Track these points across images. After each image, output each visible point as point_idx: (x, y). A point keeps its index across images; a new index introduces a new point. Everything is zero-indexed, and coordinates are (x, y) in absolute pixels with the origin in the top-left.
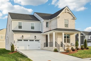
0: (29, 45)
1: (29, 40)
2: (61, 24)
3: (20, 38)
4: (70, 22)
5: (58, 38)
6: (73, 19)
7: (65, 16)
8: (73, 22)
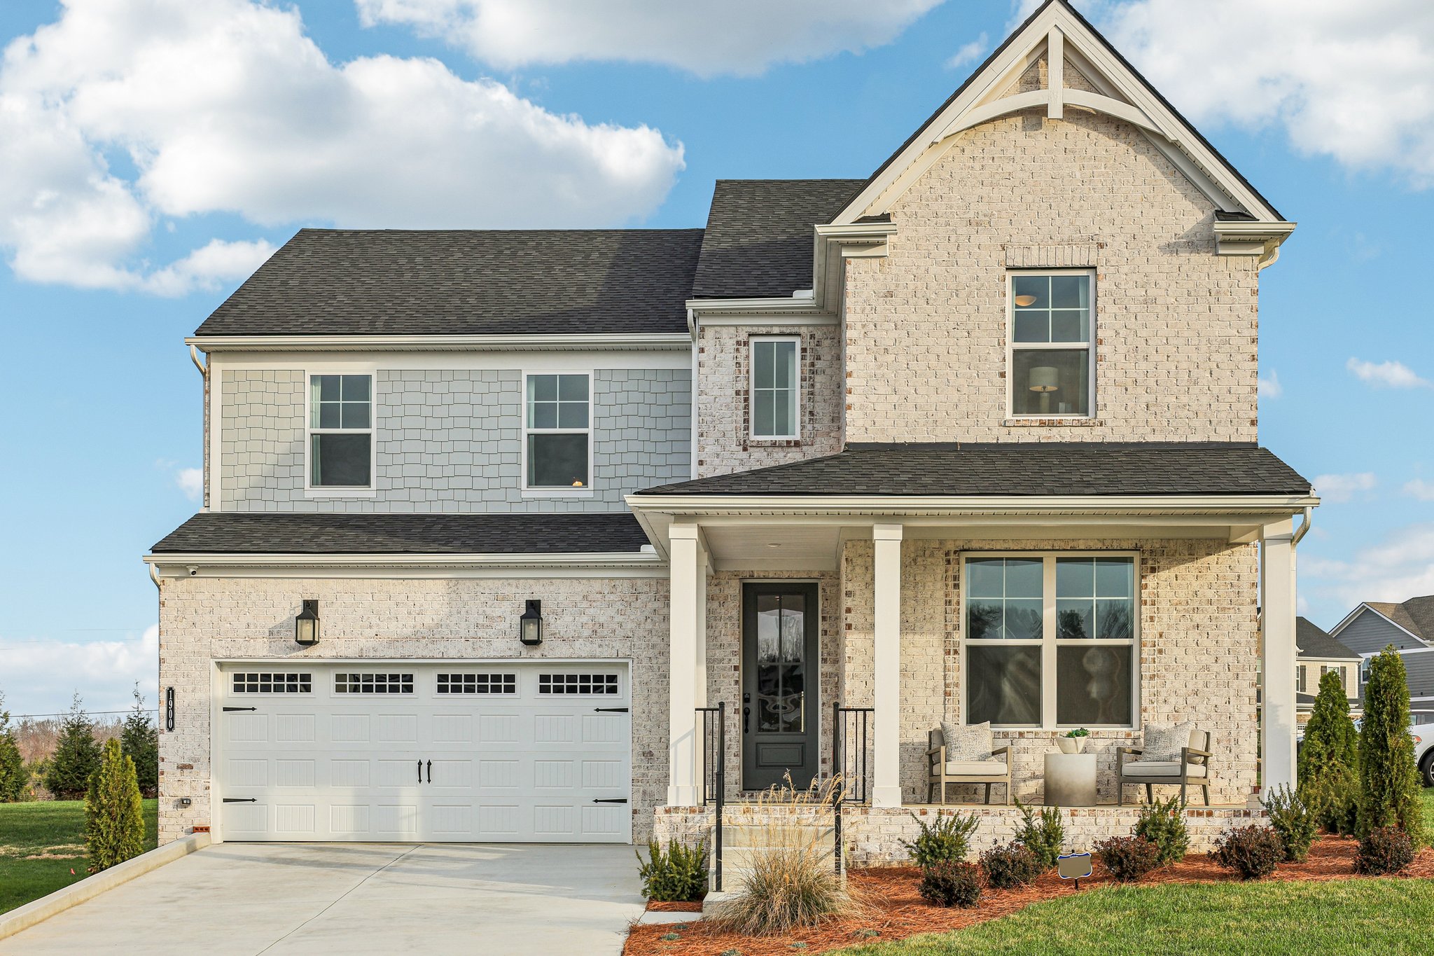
0: (424, 770)
1: (425, 683)
2: (933, 363)
3: (267, 645)
4: (1133, 308)
5: (855, 636)
6: (1201, 243)
7: (1029, 198)
8: (1212, 294)
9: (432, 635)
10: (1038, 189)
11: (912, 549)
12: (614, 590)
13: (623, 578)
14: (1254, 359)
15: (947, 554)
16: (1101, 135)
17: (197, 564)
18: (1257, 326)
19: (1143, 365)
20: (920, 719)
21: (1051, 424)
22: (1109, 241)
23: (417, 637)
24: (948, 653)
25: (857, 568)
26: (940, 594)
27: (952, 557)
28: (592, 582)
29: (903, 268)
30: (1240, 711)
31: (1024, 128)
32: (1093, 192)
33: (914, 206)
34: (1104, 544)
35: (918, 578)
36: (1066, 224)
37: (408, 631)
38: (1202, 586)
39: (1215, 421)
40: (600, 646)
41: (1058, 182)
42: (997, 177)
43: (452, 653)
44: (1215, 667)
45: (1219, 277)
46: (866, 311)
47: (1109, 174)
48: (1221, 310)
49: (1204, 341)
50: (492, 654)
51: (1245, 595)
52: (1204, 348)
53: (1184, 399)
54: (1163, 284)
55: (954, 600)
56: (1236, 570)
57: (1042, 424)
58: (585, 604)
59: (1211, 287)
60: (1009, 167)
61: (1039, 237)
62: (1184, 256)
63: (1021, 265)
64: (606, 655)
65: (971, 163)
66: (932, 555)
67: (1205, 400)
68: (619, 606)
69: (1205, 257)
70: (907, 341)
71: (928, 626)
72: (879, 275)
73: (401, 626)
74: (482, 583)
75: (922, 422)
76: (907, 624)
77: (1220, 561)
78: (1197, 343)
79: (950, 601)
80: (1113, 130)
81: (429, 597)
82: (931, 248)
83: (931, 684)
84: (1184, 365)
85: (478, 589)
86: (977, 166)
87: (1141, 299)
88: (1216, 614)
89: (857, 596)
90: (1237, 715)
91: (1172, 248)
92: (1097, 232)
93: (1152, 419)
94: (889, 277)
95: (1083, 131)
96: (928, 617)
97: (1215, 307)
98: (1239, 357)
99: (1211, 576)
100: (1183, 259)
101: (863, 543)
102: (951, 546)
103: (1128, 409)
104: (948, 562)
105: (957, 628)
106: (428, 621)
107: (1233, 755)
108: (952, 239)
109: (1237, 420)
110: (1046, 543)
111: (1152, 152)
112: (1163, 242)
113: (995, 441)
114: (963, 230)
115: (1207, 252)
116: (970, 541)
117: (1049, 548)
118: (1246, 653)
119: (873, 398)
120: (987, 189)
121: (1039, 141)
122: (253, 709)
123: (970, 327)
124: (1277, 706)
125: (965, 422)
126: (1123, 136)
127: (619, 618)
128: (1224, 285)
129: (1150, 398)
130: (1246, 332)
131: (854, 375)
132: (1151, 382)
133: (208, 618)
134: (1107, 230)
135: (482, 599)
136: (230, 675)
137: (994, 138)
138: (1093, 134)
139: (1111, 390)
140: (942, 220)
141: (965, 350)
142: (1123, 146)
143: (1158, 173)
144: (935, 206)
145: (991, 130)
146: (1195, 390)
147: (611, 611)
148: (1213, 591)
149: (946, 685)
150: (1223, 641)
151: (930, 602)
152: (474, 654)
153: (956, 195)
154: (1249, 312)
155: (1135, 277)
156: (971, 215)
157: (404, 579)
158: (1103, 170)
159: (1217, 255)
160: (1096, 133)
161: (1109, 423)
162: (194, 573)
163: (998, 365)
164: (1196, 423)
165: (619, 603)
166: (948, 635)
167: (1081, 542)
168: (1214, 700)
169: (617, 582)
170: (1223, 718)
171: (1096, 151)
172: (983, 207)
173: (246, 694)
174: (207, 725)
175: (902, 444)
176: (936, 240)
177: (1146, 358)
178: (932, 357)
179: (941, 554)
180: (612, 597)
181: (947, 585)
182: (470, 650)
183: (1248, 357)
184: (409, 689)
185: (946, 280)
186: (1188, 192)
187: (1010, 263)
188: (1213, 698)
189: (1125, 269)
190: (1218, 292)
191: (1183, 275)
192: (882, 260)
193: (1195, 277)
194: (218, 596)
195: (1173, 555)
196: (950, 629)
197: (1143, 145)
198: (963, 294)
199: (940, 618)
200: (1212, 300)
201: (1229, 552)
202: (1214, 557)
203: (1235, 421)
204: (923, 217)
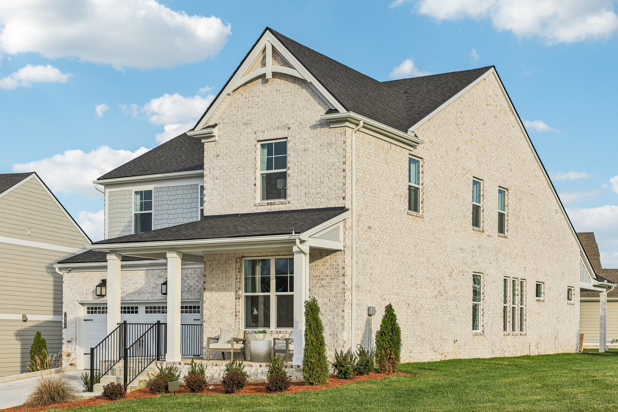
1: (142, 310)
2: (232, 182)
3: (92, 296)
4: (300, 153)
5: (206, 293)
6: (325, 123)
7: (264, 111)
8: (329, 144)
9: (139, 292)
10: (267, 107)
11: (225, 257)
12: (195, 272)
13: (198, 268)
14: (344, 171)
15: (236, 259)
16: (289, 82)
17: (70, 267)
18: (345, 157)
19: (304, 177)
20: (227, 326)
21: (271, 204)
22: (292, 126)
23: (135, 293)
24: (236, 299)
25: (207, 265)
26: (234, 275)
27: (238, 260)
28: (188, 269)
29: (222, 145)
30: (338, 322)
31: (262, 83)
32: (286, 106)
33: (226, 119)
34: (289, 253)
35: (227, 269)
36: (277, 121)
37: (132, 291)
38: (324, 269)
39: (330, 198)
40: (191, 295)
41: (274, 104)
42: (253, 104)
43: (146, 299)
44: (329, 304)
45: (331, 137)
46: (210, 163)
47: (292, 98)
48: (332, 151)
49: (326, 165)
50: (157, 298)
51: (340, 272)
52: (326, 168)
53: (318, 190)
54: (311, 142)
55: (239, 277)
56: (337, 262)
57: (268, 204)
58: (186, 278)
59: (328, 142)
60: (257, 100)
61: (268, 127)
62: (319, 129)
63: (261, 139)
64: (192, 298)
65: (245, 100)
66: (231, 260)
67: (326, 190)
68: (197, 279)
69: (326, 129)
70: (224, 174)
71: (230, 288)
72: (215, 149)
73: (130, 288)
74: (154, 271)
75: (228, 206)
76: (223, 287)
77: (331, 258)
78: (323, 166)
79: (237, 278)
80: (293, 80)
81: (139, 277)
82: (232, 136)
83: (231, 311)
84: (318, 176)
85: (154, 273)
86: (247, 101)
87: (303, 149)
88: (330, 281)
89: (207, 277)
90: (337, 324)
91: (314, 127)
92: (288, 123)
93: (307, 199)
94: (218, 149)
95: (283, 81)
96: (230, 284)
97: (330, 150)
98: (339, 170)
99: (328, 264)
100: (318, 131)
101: (209, 256)
102: (238, 256)
103: (298, 196)
104: (237, 262)
105: (239, 288)
106: (138, 286)
107: (335, 341)
108: (239, 131)
109: (338, 197)
110: (270, 253)
111: (307, 87)
112: (311, 125)
113: (252, 212)
114: (242, 127)
115: (327, 127)
116: (244, 253)
117: (271, 255)
118: (341, 297)
119: (212, 198)
120: (250, 110)
121: (268, 87)
122: (92, 320)
123: (244, 166)
124: (298, 322)
125: (242, 205)
126: (297, 82)
127: (197, 284)
128: (333, 140)
129: (306, 190)
130: (341, 160)
131: (206, 189)
132: (307, 184)
133: (76, 286)
134: (291, 122)
135: (155, 277)
136: (85, 307)
137: (252, 88)
138: (286, 82)
139: (292, 188)
140: (235, 124)
141: (243, 176)
142: (297, 86)
143: (309, 95)
144: (232, 119)
145: (252, 86)
146: (322, 186)
147: (194, 281)
148: (328, 271)
149: (236, 312)
150: (332, 292)
151: (231, 278)
152: (152, 299)
153: (239, 113)
154: (342, 151)
155: (301, 140)
156: (245, 121)
157: (131, 270)
158: (290, 97)
159: (331, 128)
160: (287, 82)
161: (292, 202)
162: (70, 270)
163: (253, 181)
164: (323, 200)
165: (197, 278)
166: (236, 292)
167: (282, 252)
168: (329, 318)
169: (197, 269)
170: (332, 325)
171: (287, 89)
172: (249, 117)
173: (90, 315)
174: (75, 326)
175: (222, 215)
176: (233, 132)
177: (305, 174)
178: (232, 179)
179: (234, 259)
180: (195, 275)
181: (236, 271)
182: (150, 297)
183: (342, 170)
184: (137, 312)
185: (236, 148)
186: (320, 102)
187: (258, 139)
188: (328, 317)
189: (297, 137)
190: (331, 144)
191: (318, 138)
192: (215, 142)
193: (322, 138)
194: (79, 279)
195: (314, 256)
196: (237, 289)
197: (304, 85)
198: (242, 153)
199: (234, 285)
200: (329, 147)
201: (334, 254)
202: (329, 256)
203: (337, 198)
204: (229, 123)
